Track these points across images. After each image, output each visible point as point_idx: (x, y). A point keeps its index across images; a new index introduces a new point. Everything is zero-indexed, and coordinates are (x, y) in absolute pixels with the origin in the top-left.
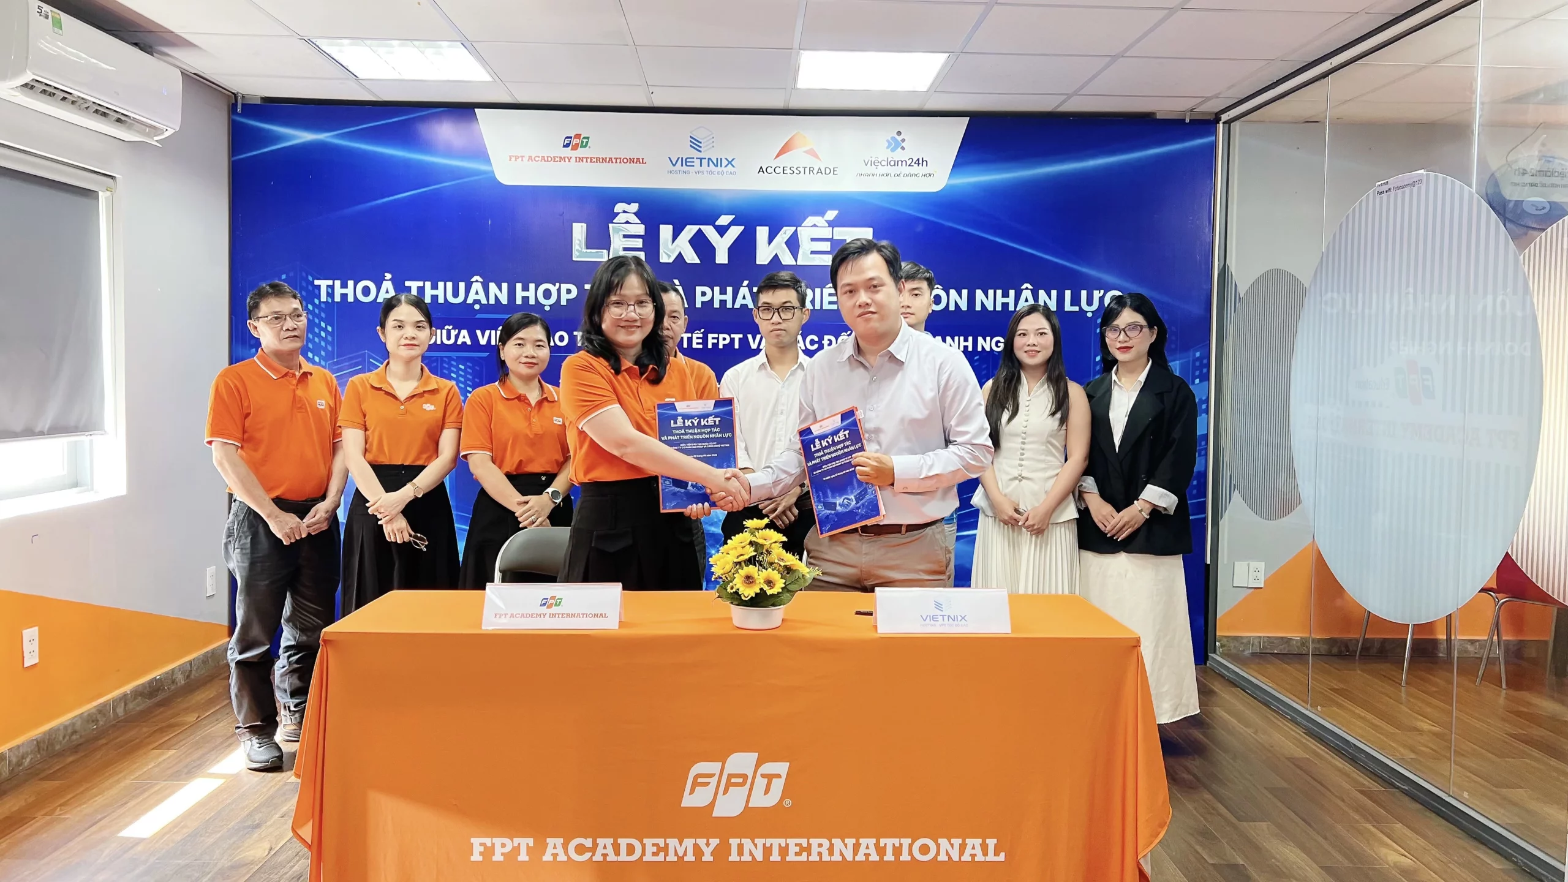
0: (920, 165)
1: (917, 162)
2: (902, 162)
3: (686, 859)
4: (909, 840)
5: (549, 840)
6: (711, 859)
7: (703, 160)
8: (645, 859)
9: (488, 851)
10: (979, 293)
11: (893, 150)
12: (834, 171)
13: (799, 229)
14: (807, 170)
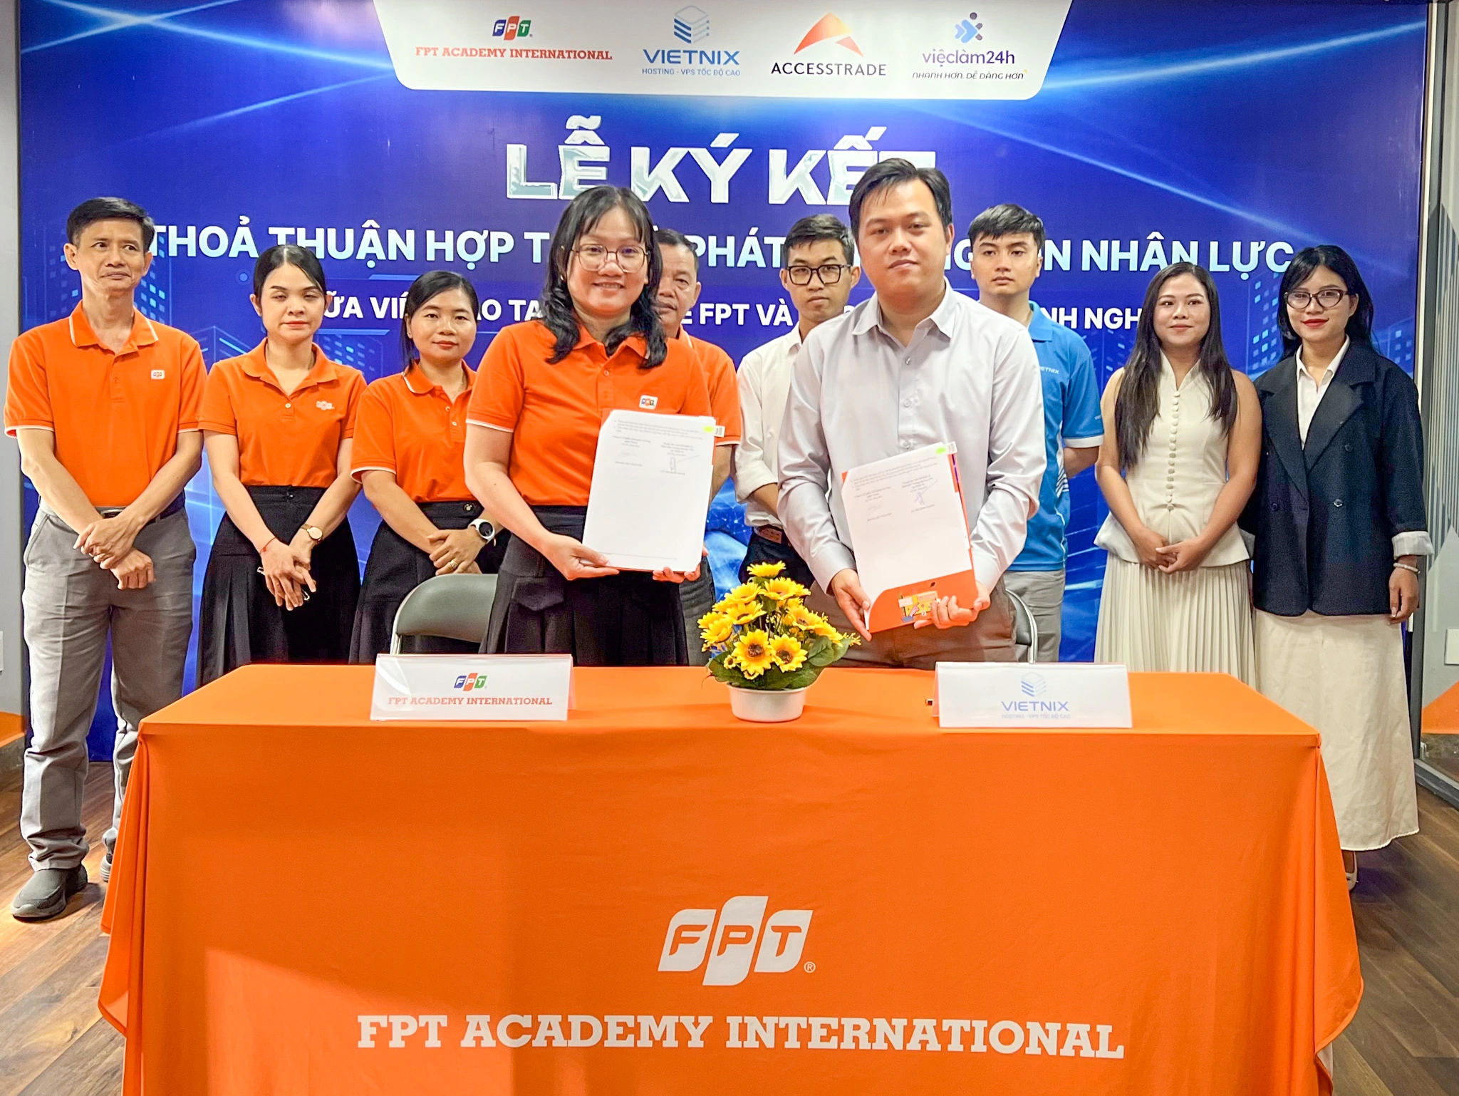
0: (1004, 62)
1: (999, 57)
2: (978, 57)
3: (665, 1044)
4: (985, 1023)
5: (469, 1018)
6: (701, 1044)
7: (693, 54)
8: (607, 1044)
9: (383, 1035)
10: (1087, 246)
11: (965, 40)
12: (880, 69)
13: (830, 153)
14: (842, 69)
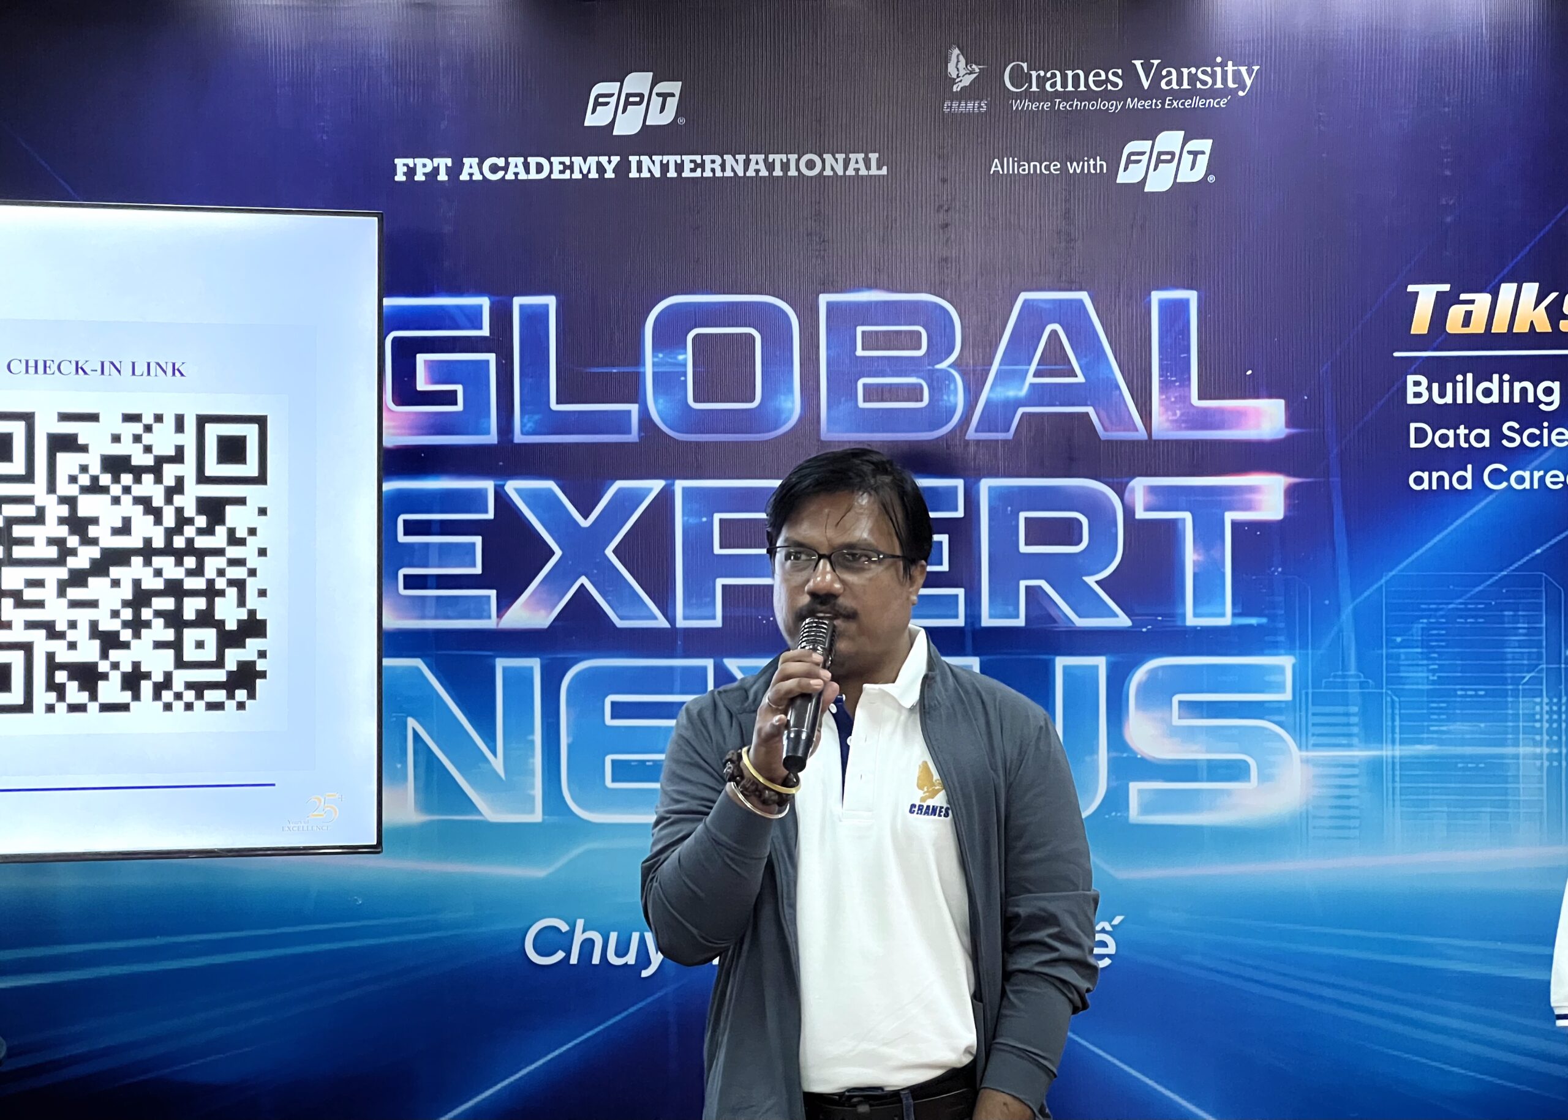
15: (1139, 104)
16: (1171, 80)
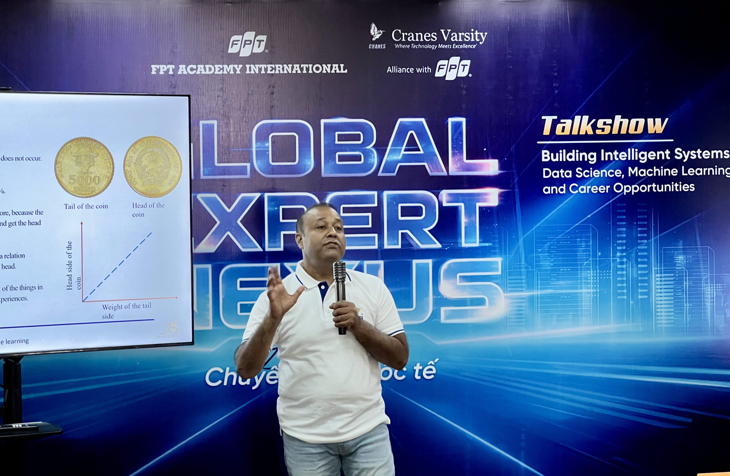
15: (444, 46)
16: (455, 37)
